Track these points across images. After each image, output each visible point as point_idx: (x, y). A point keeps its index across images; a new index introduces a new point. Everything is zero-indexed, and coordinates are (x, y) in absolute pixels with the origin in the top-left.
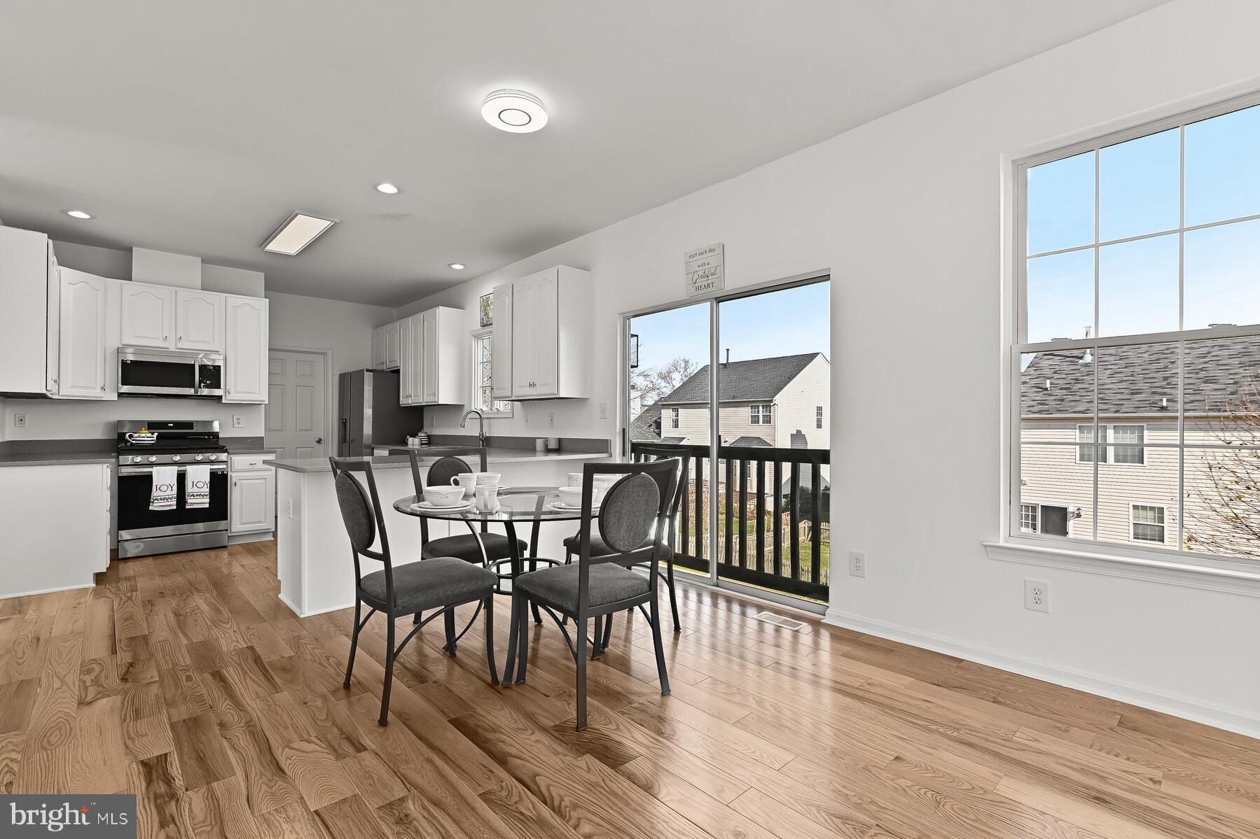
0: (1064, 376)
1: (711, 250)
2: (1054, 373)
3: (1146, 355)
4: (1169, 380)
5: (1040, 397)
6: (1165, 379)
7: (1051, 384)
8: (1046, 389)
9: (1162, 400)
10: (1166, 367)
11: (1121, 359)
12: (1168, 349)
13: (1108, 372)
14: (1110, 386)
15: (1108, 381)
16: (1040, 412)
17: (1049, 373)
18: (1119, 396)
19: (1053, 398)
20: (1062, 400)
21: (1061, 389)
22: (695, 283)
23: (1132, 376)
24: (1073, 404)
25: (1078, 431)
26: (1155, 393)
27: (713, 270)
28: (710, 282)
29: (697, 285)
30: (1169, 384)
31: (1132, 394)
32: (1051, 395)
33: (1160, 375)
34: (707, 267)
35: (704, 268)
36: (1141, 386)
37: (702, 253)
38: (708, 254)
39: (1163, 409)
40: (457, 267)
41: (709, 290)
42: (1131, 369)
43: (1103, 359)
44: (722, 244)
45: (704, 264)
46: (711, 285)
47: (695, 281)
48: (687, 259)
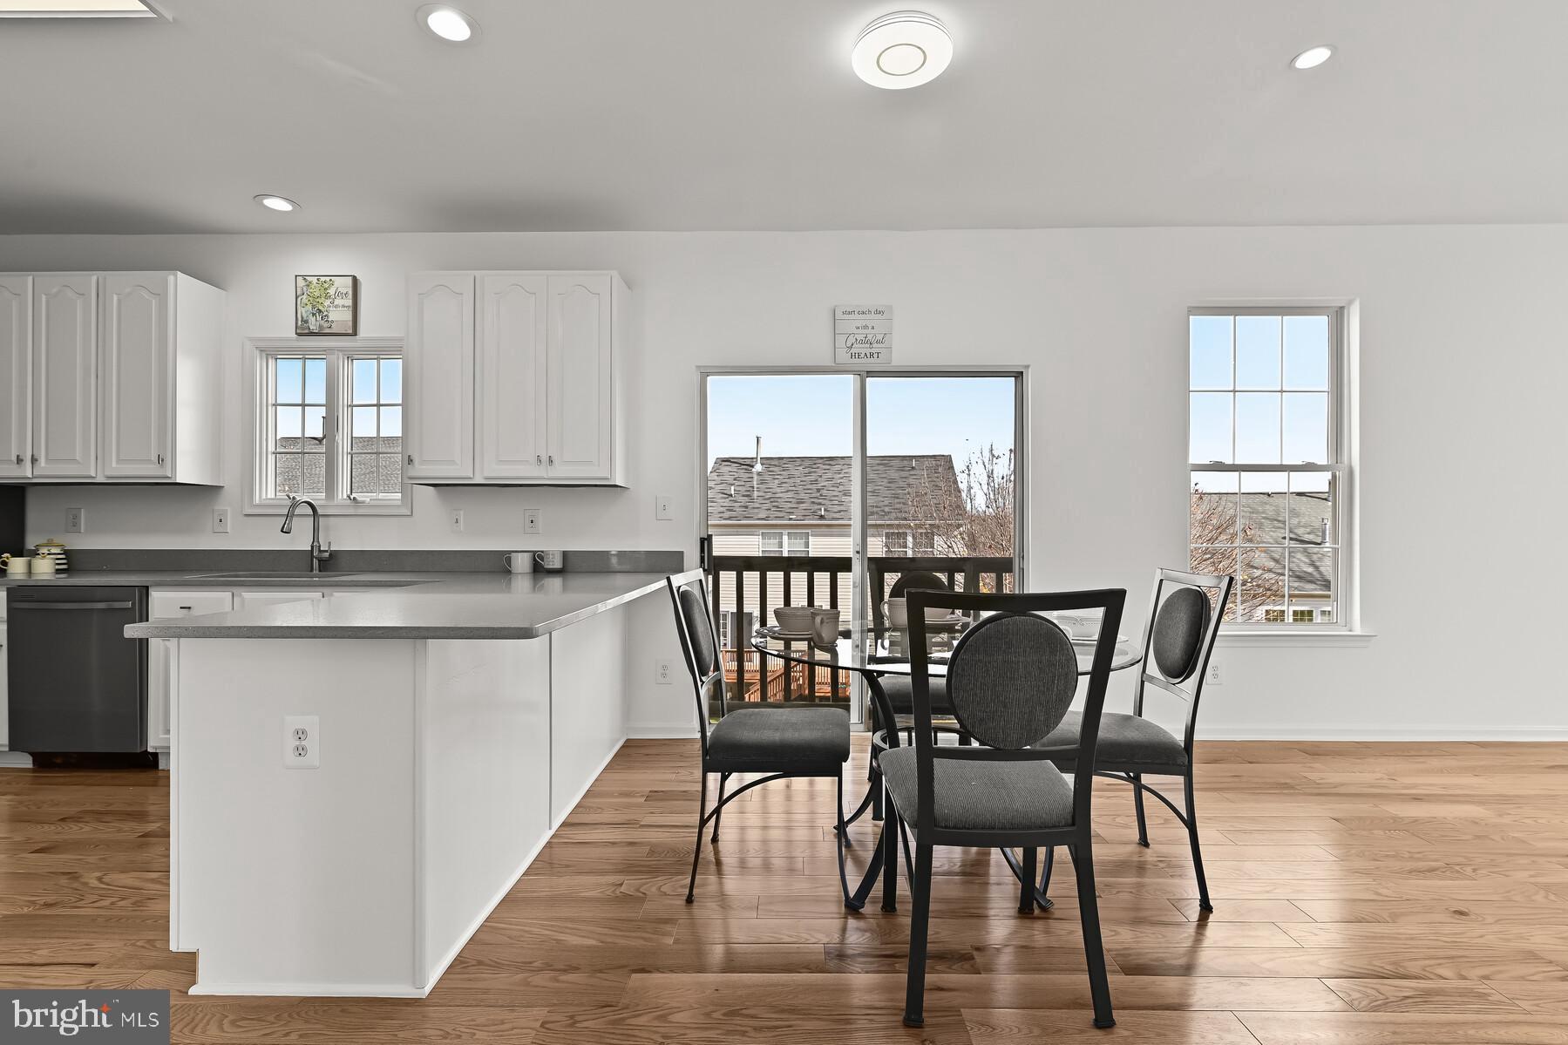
0: (743, 483)
1: (878, 312)
2: (735, 480)
3: (801, 468)
4: (822, 492)
5: (727, 503)
6: (818, 490)
7: (735, 490)
8: (731, 495)
9: (821, 509)
10: (817, 480)
11: (784, 471)
12: (815, 464)
13: (776, 481)
14: (781, 495)
15: (779, 490)
16: (730, 518)
17: (730, 479)
18: (789, 505)
19: (739, 504)
20: (746, 507)
21: (744, 496)
22: (850, 348)
23: (794, 486)
24: (756, 511)
25: (760, 537)
26: (813, 503)
27: (880, 337)
28: (873, 351)
29: (853, 351)
30: (821, 495)
31: (798, 503)
32: (736, 501)
33: (814, 487)
34: (870, 331)
35: (865, 331)
36: (802, 496)
37: (850, 313)
38: (873, 316)
39: (822, 517)
40: (277, 204)
41: (872, 360)
42: (792, 480)
43: (771, 469)
44: (890, 308)
45: (866, 327)
46: (875, 355)
47: (849, 344)
48: (839, 315)
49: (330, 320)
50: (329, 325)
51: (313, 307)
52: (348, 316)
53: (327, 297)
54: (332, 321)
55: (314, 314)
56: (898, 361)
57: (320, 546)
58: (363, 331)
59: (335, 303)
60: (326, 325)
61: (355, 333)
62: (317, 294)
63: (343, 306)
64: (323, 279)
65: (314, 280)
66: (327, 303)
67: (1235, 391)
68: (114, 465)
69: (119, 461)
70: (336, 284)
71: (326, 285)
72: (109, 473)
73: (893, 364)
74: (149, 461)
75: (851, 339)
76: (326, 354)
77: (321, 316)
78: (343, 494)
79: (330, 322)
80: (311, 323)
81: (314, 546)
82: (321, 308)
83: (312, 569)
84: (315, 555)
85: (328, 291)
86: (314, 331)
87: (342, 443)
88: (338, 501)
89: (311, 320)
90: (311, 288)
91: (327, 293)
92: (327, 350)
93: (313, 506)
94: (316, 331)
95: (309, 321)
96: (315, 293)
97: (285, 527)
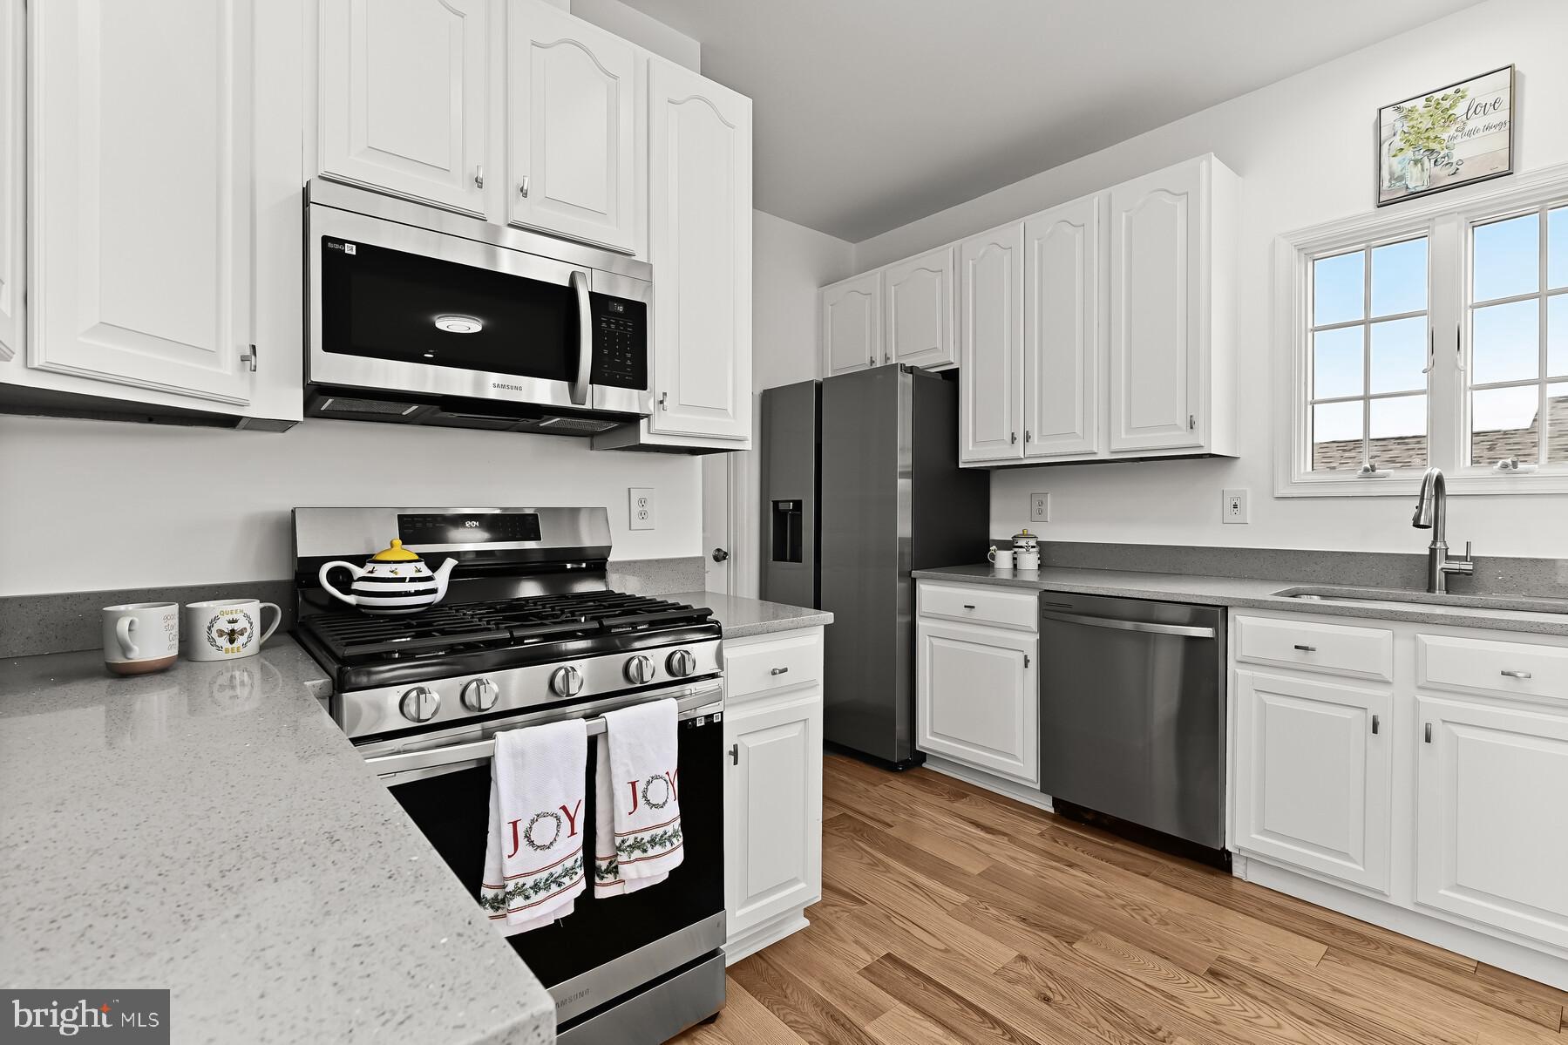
49: (1454, 160)
50: (1452, 170)
51: (1417, 149)
52: (1500, 143)
53: (1449, 122)
54: (1460, 162)
55: (1418, 162)
57: (1447, 549)
59: (1467, 129)
60: (1444, 172)
61: (1509, 172)
62: (1427, 124)
63: (1489, 128)
64: (1439, 95)
65: (1422, 101)
66: (1449, 133)
68: (1123, 436)
69: (1130, 429)
70: (1470, 95)
71: (1446, 104)
72: (1115, 447)
74: (1174, 427)
76: (1428, 227)
77: (1433, 161)
78: (1464, 459)
79: (1454, 164)
80: (1411, 177)
81: (1435, 549)
82: (1433, 145)
83: (1431, 588)
84: (1441, 564)
85: (1450, 112)
86: (1418, 189)
87: (1465, 371)
88: (1461, 473)
89: (1411, 172)
90: (1412, 119)
91: (1450, 116)
92: (1434, 219)
93: (1439, 483)
94: (1424, 188)
95: (1408, 176)
96: (1419, 126)
97: (1422, 517)
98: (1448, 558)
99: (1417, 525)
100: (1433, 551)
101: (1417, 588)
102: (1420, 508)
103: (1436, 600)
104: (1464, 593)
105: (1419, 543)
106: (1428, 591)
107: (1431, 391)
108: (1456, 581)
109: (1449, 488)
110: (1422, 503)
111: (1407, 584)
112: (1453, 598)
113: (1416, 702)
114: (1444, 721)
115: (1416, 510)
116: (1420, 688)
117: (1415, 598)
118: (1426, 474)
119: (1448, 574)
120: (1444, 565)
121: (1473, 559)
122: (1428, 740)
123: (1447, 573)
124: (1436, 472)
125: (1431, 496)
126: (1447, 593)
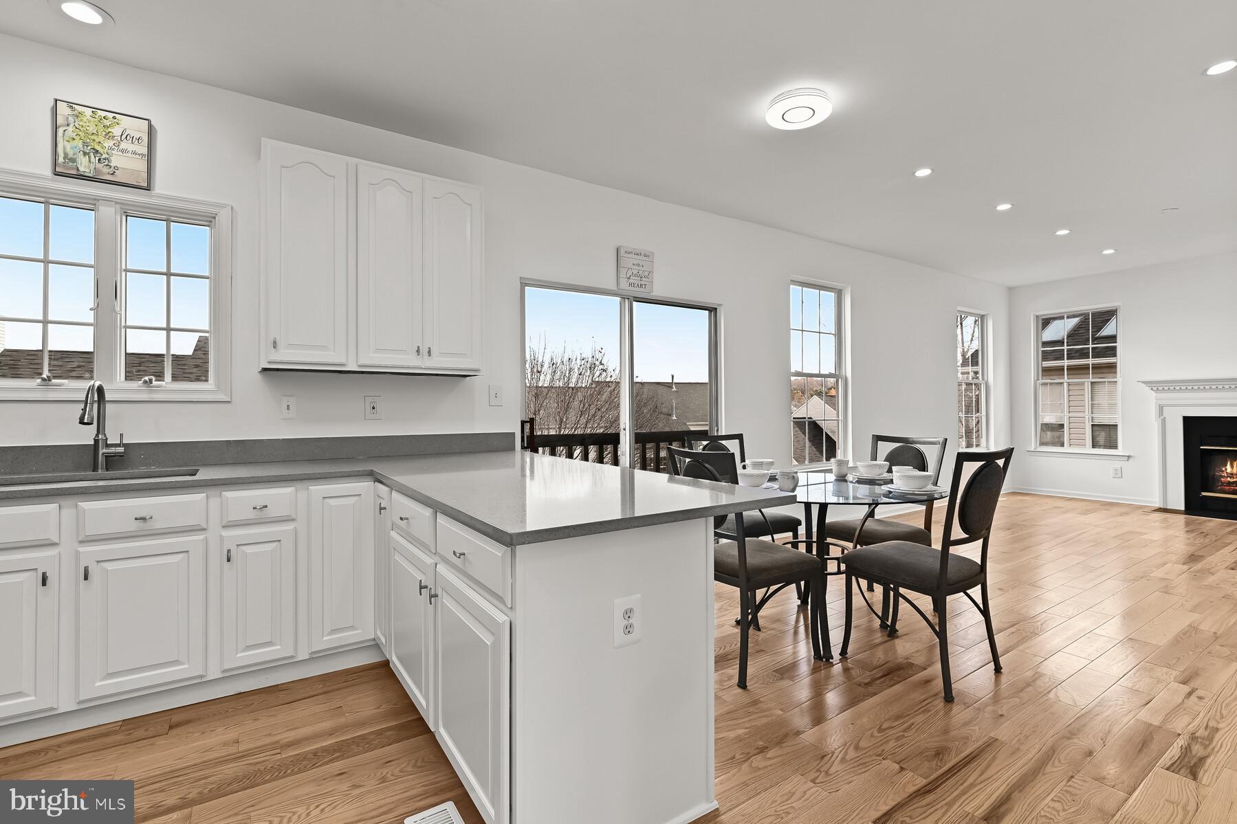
1: (645, 256)
22: (629, 278)
27: (646, 274)
28: (642, 283)
29: (631, 281)
34: (640, 268)
35: (638, 268)
37: (629, 253)
38: (642, 258)
41: (641, 290)
44: (653, 253)
45: (638, 265)
46: (643, 286)
47: (628, 276)
48: (622, 253)
49: (112, 164)
50: (111, 171)
51: (85, 144)
52: (142, 166)
53: (108, 136)
54: (116, 168)
55: (85, 154)
56: (657, 293)
58: (160, 187)
59: (121, 147)
60: (106, 170)
61: (148, 189)
62: (92, 129)
63: (134, 153)
64: (103, 114)
65: (88, 112)
66: (108, 144)
67: (802, 331)
70: (123, 125)
71: (107, 123)
73: (653, 294)
75: (630, 273)
76: (95, 205)
77: (97, 158)
78: (120, 376)
79: (112, 168)
80: (81, 163)
81: (98, 440)
82: (98, 148)
83: (95, 469)
84: (102, 451)
85: (110, 130)
86: (86, 174)
87: (121, 314)
88: (117, 384)
89: (81, 160)
90: (81, 120)
91: (109, 133)
92: (98, 200)
93: (100, 391)
94: (91, 175)
95: (79, 161)
96: (88, 128)
97: (86, 417)
98: (108, 446)
99: (82, 422)
100: (96, 441)
101: (85, 470)
102: (84, 410)
103: (98, 477)
104: (120, 469)
105: (86, 436)
106: (93, 471)
107: (96, 325)
108: (113, 462)
109: (108, 396)
110: (86, 406)
111: (78, 467)
112: (111, 473)
113: (78, 553)
114: (98, 562)
115: (82, 411)
116: (81, 542)
117: (82, 477)
118: (89, 384)
119: (108, 457)
120: (104, 451)
121: (126, 446)
122: (86, 578)
123: (106, 456)
124: (97, 384)
125: (93, 402)
126: (107, 471)
